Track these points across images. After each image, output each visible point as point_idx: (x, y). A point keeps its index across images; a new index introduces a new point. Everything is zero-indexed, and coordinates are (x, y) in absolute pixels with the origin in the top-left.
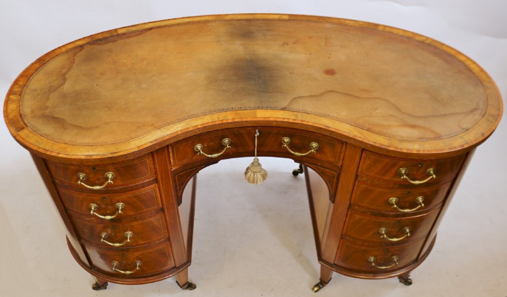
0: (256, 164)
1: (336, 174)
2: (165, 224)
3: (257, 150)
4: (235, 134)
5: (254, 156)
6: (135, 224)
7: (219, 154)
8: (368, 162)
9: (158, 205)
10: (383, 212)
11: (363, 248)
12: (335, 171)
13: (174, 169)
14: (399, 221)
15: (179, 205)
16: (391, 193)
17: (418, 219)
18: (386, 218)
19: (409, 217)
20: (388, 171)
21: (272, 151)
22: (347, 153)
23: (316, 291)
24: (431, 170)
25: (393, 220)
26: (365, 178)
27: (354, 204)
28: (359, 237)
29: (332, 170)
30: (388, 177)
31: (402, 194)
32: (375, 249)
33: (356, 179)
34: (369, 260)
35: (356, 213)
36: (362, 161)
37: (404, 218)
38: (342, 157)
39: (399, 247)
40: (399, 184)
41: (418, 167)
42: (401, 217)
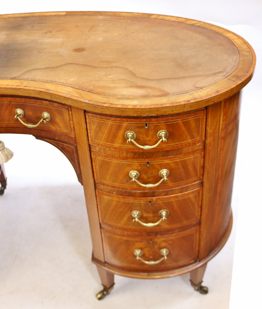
1: (73, 147)
8: (94, 127)
10: (129, 191)
11: (125, 238)
12: (72, 145)
14: (150, 202)
16: (129, 165)
17: (172, 200)
18: (134, 198)
19: (160, 196)
20: (115, 136)
21: (10, 126)
22: (74, 120)
23: (100, 299)
24: (162, 133)
25: (143, 201)
26: (97, 148)
27: (98, 183)
28: (116, 225)
29: (69, 144)
30: (117, 144)
31: (140, 165)
32: (138, 239)
33: (90, 151)
34: (135, 254)
35: (103, 194)
36: (88, 128)
37: (154, 198)
38: (72, 126)
39: (163, 237)
40: (132, 152)
41: (145, 129)
42: (150, 197)
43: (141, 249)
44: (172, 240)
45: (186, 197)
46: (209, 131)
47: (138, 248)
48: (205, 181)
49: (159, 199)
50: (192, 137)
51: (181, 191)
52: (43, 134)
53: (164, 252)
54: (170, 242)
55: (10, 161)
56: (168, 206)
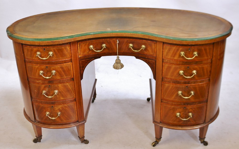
1: (154, 61)
2: (74, 89)
3: (118, 52)
4: (108, 42)
5: (117, 55)
6: (60, 85)
7: (101, 51)
8: (166, 50)
9: (71, 75)
10: (178, 81)
11: (173, 107)
12: (154, 60)
13: (80, 56)
14: (187, 87)
15: (81, 80)
16: (180, 68)
17: (197, 86)
18: (180, 84)
19: (192, 84)
20: (175, 54)
21: (125, 52)
22: (157, 48)
23: (154, 146)
24: (196, 53)
25: (184, 86)
26: (166, 60)
27: (164, 78)
28: (170, 99)
29: (152, 60)
30: (176, 58)
31: (185, 68)
32: (179, 107)
33: (163, 62)
34: (177, 115)
35: (166, 83)
36: (164, 51)
37: (189, 85)
38: (156, 51)
39: (190, 106)
40: (182, 62)
41: (189, 51)
42: (187, 84)
43: (180, 112)
44: (194, 108)
45: (202, 86)
46: (214, 54)
47: (178, 112)
48: (211, 79)
49: (191, 85)
50: (207, 56)
51: (201, 82)
52: (140, 56)
53: (190, 114)
54: (194, 109)
55: (122, 69)
56: (195, 89)
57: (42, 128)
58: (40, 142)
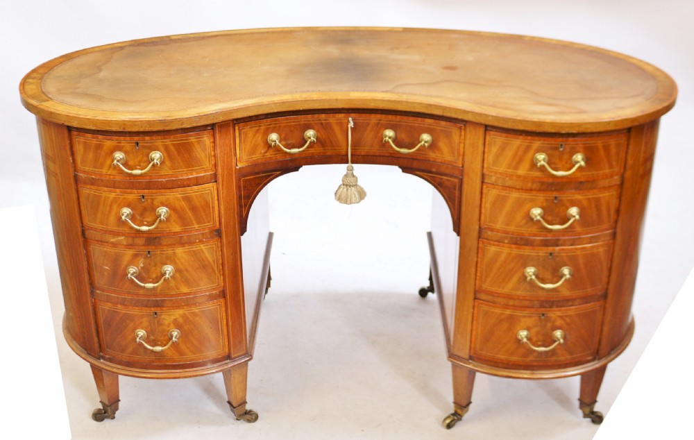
0: (350, 175)
1: (456, 180)
2: (220, 262)
3: (352, 152)
4: (322, 124)
5: (347, 163)
6: (180, 251)
7: (301, 149)
8: (494, 149)
9: (214, 222)
10: (526, 237)
11: (508, 312)
12: (456, 177)
13: (240, 165)
14: (551, 254)
15: (242, 234)
16: (532, 200)
17: (579, 253)
18: (531, 247)
19: (565, 246)
20: (521, 160)
21: (372, 154)
22: (467, 142)
23: (449, 426)
24: (579, 157)
25: (542, 252)
26: (494, 178)
27: (485, 228)
28: (500, 290)
29: (451, 176)
30: (522, 171)
31: (547, 200)
32: (526, 313)
33: (483, 182)
34: (520, 337)
35: (489, 244)
36: (486, 150)
37: (557, 248)
38: (462, 150)
39: (560, 310)
40: (539, 182)
41: (560, 151)
42: (552, 246)
43: (528, 329)
44: (570, 316)
45: (595, 251)
46: (630, 162)
47: (523, 329)
48: (619, 230)
49: (563, 249)
50: (611, 167)
51: (590, 240)
52: (415, 165)
53: (558, 334)
54: (568, 320)
55: (363, 202)
56: (572, 261)
57: (120, 377)
58: (114, 418)
